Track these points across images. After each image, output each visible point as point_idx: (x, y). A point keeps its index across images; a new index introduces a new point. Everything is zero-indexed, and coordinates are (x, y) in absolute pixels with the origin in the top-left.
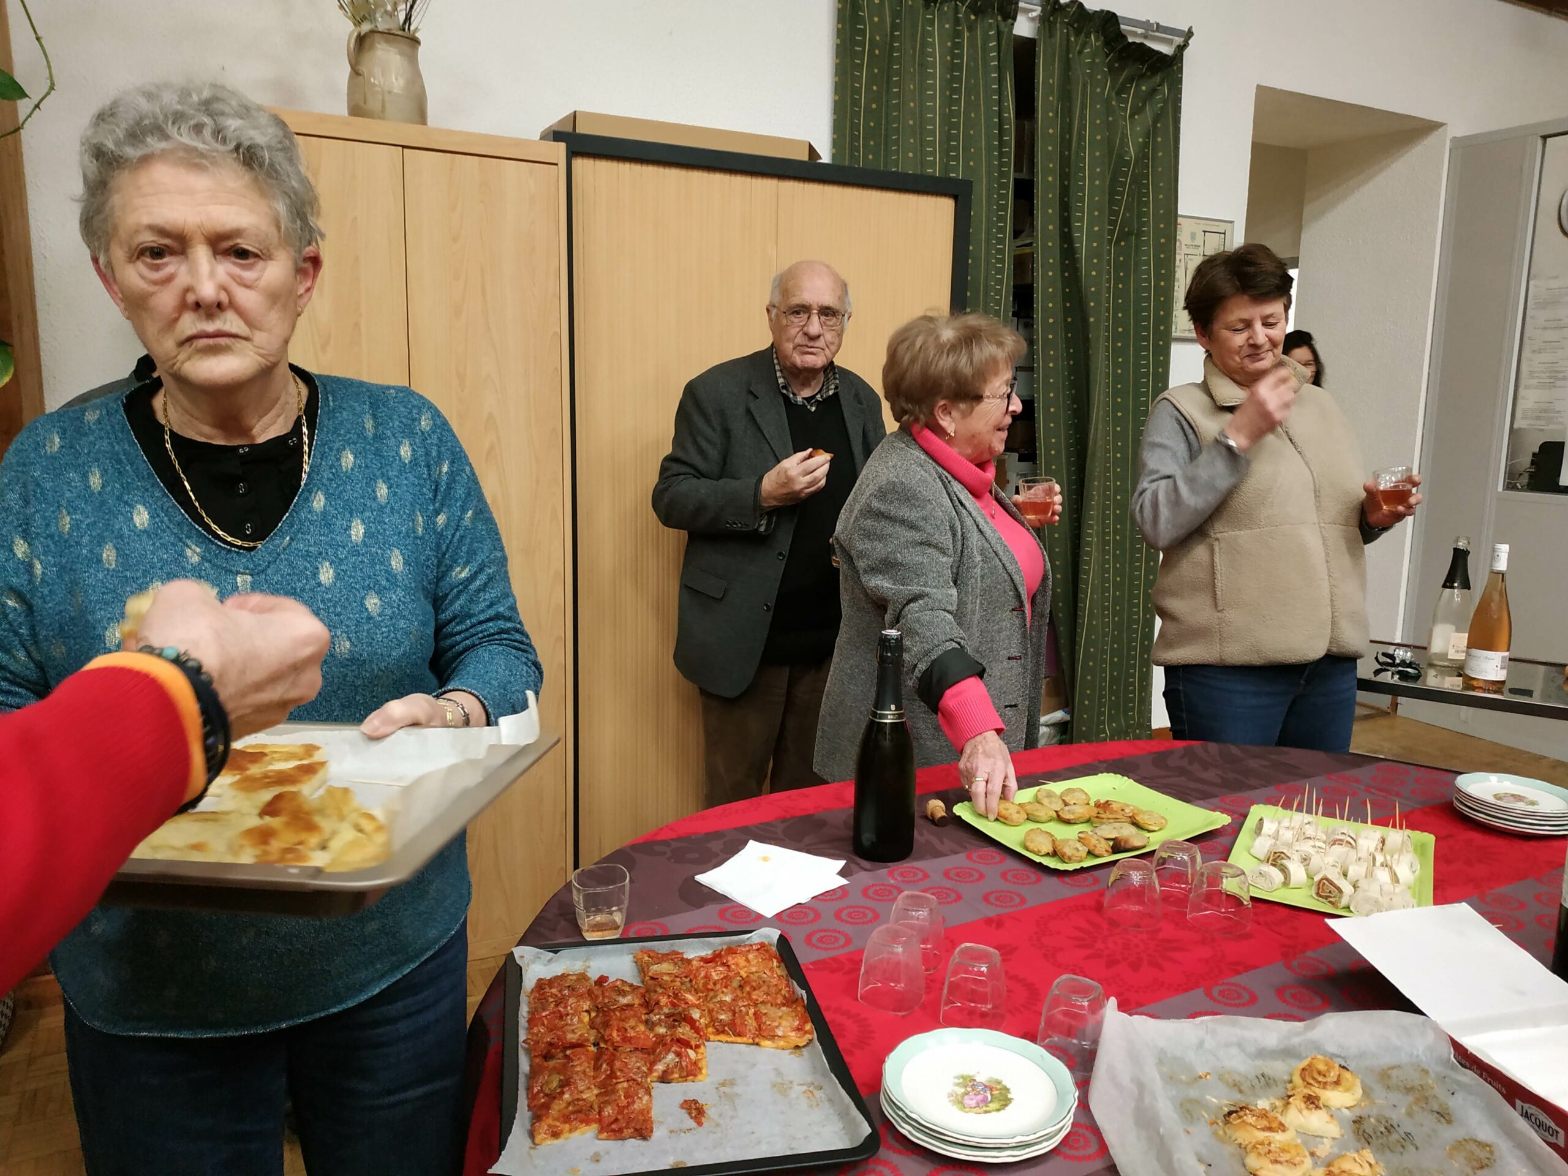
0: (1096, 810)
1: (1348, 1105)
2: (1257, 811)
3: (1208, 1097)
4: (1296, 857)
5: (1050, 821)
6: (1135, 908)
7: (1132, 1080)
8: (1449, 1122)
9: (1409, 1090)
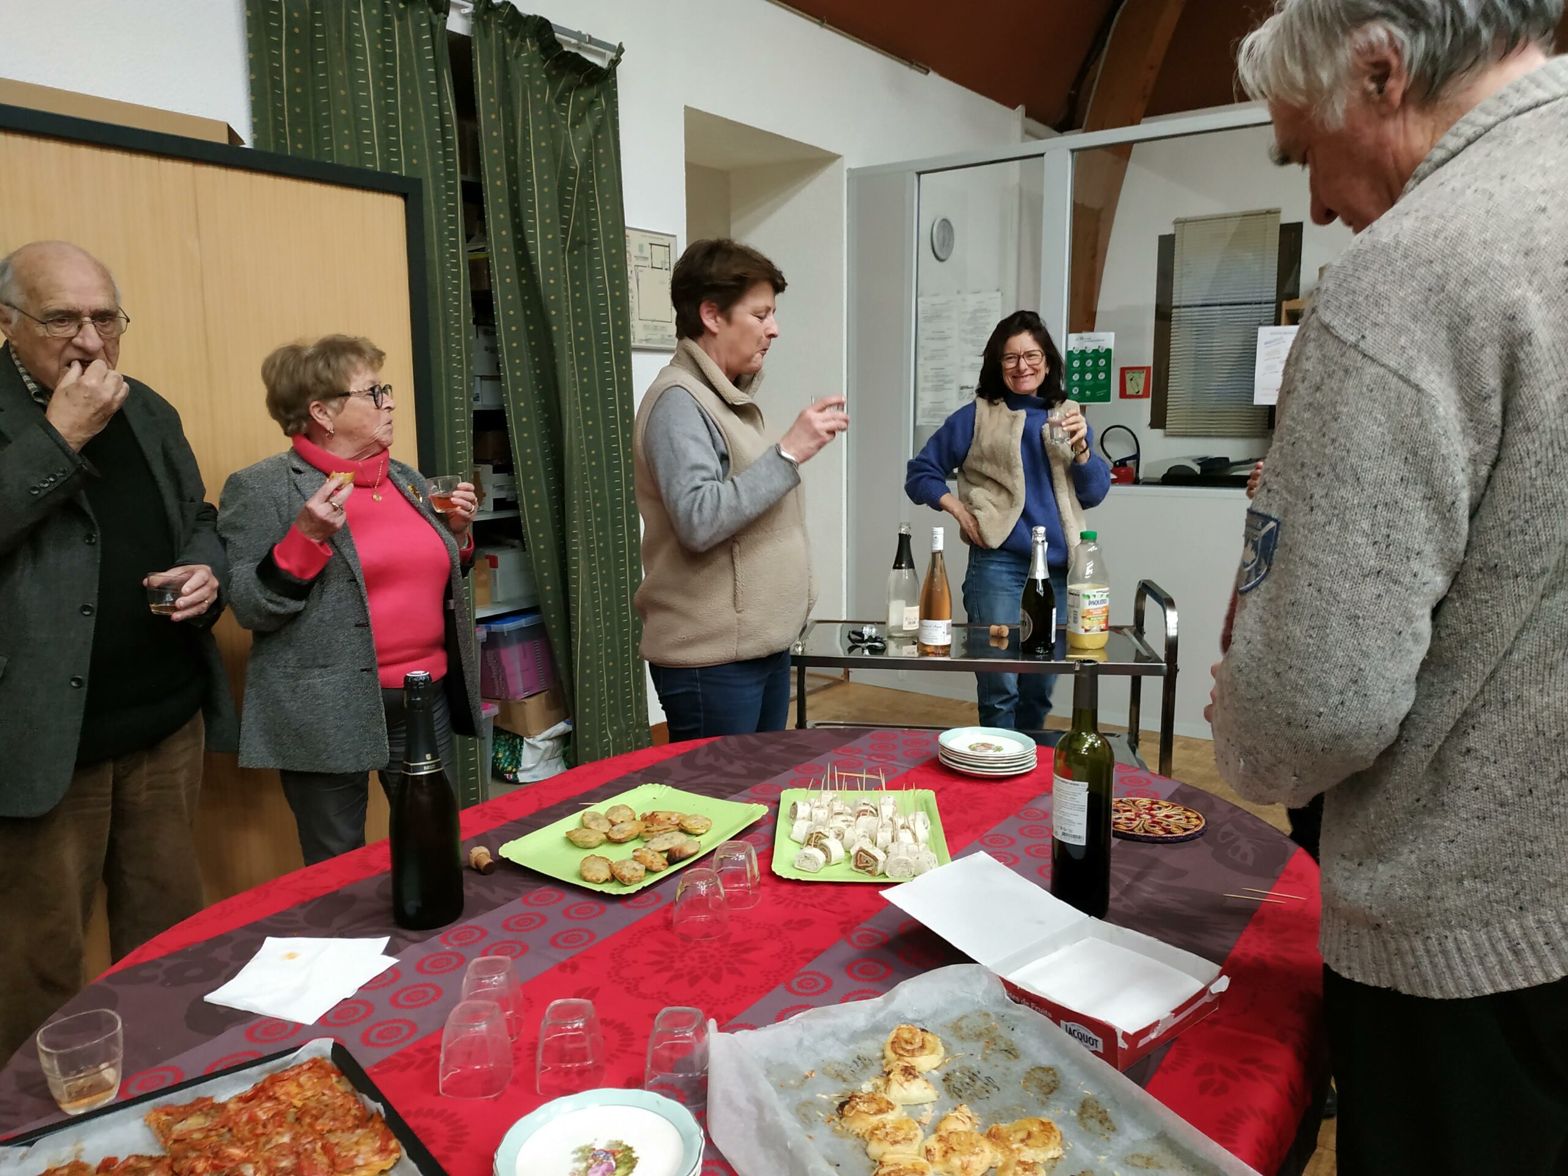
0: (643, 824)
1: (935, 1066)
2: (788, 796)
3: (819, 1095)
4: (832, 835)
5: (601, 844)
6: (703, 917)
7: (748, 1100)
8: (1016, 1057)
9: (979, 1036)
